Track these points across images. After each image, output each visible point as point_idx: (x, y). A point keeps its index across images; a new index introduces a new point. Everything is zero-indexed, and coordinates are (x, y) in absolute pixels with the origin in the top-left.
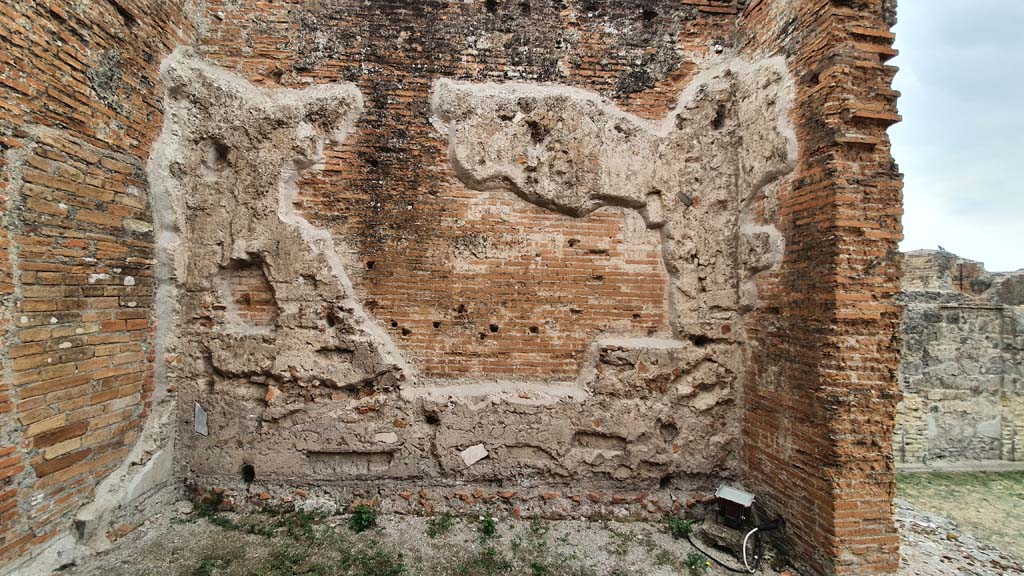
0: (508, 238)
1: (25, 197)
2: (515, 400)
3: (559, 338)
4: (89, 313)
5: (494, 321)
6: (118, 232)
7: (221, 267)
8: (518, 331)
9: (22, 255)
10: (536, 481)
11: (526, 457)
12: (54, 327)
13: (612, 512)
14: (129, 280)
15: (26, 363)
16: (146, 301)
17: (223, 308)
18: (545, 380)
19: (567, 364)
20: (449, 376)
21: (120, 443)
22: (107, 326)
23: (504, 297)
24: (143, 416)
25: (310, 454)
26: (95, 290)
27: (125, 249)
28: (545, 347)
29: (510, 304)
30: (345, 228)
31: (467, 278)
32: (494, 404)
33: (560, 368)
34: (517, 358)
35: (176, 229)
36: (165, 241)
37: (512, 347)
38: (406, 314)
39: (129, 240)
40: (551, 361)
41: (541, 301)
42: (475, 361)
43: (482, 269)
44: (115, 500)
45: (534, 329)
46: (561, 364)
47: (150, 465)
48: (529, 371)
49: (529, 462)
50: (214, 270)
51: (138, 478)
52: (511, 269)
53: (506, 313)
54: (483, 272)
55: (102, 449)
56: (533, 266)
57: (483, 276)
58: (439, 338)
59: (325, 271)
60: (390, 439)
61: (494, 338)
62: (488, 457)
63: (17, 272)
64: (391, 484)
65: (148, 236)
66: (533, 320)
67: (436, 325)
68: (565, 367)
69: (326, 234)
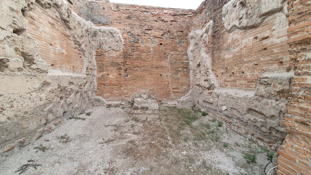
0: (237, 44)
1: (170, 61)
2: (233, 94)
3: (249, 75)
4: (179, 74)
5: (233, 71)
6: (183, 63)
7: (197, 66)
8: (238, 74)
9: (170, 67)
10: (238, 121)
11: (235, 112)
12: (174, 75)
13: (257, 142)
14: (185, 69)
15: (171, 79)
16: (189, 72)
17: (197, 73)
18: (245, 90)
19: (252, 85)
20: (224, 87)
21: (184, 93)
22: (182, 76)
23: (235, 63)
24: (189, 90)
25: (204, 101)
26: (180, 71)
27: (184, 65)
28: (245, 79)
29: (237, 65)
30: (210, 54)
31: (228, 59)
32: (228, 95)
33: (249, 86)
34: (238, 82)
35: (192, 61)
36: (191, 63)
37: (237, 79)
38: (217, 72)
39: (185, 64)
40: (247, 83)
41: (245, 63)
42: (229, 83)
43: (231, 56)
44: (182, 100)
45: (243, 72)
46: (250, 85)
47: (188, 97)
48: (240, 87)
49: (235, 114)
50: (196, 67)
51: (186, 98)
52: (237, 54)
53: (236, 68)
54: (231, 57)
55: (181, 92)
56: (243, 51)
57: (231, 58)
58: (222, 77)
59: (206, 64)
60: (212, 100)
61: (233, 76)
62: (226, 110)
63: (170, 69)
64: (212, 110)
65: (188, 63)
66: (243, 70)
67: (222, 73)
68: (251, 86)
69: (208, 56)
